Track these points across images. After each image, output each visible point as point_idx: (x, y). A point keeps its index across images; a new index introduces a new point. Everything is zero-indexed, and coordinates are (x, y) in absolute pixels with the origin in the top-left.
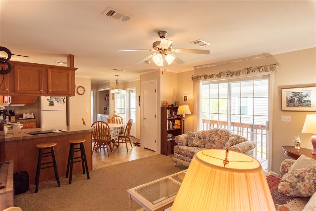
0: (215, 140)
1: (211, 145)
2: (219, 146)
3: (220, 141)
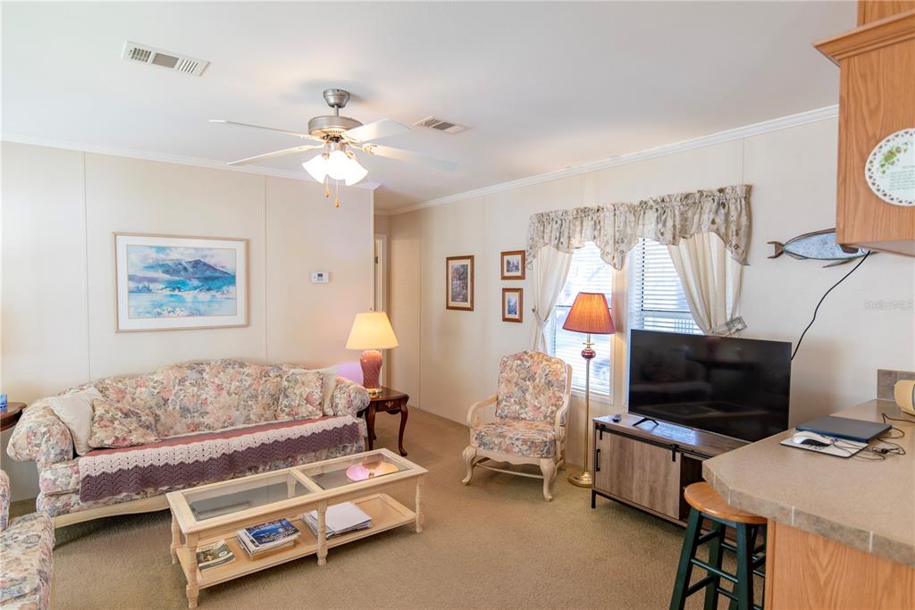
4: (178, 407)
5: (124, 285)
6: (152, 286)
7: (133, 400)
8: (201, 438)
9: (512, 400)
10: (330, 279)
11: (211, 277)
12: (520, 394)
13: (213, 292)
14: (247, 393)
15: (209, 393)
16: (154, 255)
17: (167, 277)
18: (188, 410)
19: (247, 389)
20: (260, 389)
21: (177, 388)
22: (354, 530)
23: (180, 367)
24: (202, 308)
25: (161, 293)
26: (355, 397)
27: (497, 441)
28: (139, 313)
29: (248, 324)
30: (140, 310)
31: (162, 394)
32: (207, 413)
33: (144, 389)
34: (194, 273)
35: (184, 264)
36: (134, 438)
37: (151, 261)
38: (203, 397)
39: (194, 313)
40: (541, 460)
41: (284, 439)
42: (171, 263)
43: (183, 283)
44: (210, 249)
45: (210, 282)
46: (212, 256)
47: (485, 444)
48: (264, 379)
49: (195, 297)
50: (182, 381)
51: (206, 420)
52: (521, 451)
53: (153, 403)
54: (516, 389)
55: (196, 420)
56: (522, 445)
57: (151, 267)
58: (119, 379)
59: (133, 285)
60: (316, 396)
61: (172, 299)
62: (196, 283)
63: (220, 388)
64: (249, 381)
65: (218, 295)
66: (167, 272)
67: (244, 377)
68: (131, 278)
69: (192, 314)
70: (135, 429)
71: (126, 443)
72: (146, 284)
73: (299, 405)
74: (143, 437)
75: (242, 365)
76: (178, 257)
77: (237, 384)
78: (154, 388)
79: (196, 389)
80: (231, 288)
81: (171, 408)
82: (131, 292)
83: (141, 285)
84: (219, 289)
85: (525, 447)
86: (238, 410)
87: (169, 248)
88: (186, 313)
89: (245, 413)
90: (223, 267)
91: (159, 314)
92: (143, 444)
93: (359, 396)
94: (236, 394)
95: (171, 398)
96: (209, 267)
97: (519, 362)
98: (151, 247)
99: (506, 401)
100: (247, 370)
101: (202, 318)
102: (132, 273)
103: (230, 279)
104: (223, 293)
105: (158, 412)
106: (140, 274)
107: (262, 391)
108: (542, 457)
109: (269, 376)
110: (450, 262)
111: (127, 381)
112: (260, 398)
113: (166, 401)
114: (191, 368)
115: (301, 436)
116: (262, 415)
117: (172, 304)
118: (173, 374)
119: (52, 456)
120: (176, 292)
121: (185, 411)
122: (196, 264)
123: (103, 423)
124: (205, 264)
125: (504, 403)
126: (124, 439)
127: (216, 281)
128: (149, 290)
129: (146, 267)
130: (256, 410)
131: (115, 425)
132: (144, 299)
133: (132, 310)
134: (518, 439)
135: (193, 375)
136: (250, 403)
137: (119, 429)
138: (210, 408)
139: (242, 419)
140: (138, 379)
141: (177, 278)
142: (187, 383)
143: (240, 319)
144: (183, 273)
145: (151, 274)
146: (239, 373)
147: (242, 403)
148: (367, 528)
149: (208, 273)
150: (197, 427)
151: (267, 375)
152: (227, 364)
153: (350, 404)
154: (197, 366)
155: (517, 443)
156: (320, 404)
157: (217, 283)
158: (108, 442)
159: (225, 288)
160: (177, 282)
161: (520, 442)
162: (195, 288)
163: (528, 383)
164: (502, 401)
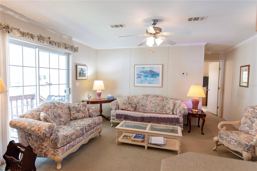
0: (59, 114)
1: (59, 120)
2: (66, 117)
3: (64, 112)
4: (141, 104)
5: (136, 76)
6: (141, 76)
7: (133, 101)
8: (145, 113)
9: (246, 125)
10: (187, 75)
11: (154, 74)
12: (251, 123)
13: (154, 78)
14: (157, 104)
15: (148, 102)
16: (142, 69)
17: (144, 74)
18: (143, 105)
19: (157, 103)
20: (160, 104)
21: (142, 100)
22: (157, 145)
23: (144, 95)
24: (151, 82)
25: (143, 78)
26: (182, 110)
27: (225, 137)
28: (138, 82)
29: (162, 87)
30: (139, 82)
31: (139, 101)
32: (147, 107)
33: (136, 99)
34: (150, 73)
35: (148, 71)
36: (129, 109)
37: (141, 71)
38: (147, 103)
39: (150, 83)
40: (244, 152)
41: (156, 117)
42: (145, 71)
43: (147, 76)
44: (153, 67)
45: (153, 76)
46: (154, 69)
47: (221, 137)
48: (162, 101)
49: (150, 79)
50: (143, 99)
51: (146, 109)
52: (234, 144)
53: (136, 102)
54: (249, 121)
55: (144, 108)
56: (235, 142)
57: (141, 72)
58: (132, 97)
59: (137, 76)
60: (171, 108)
61: (145, 79)
62: (150, 76)
63: (151, 101)
64: (158, 101)
65: (155, 79)
66: (144, 73)
67: (157, 100)
68: (137, 75)
69: (149, 83)
70: (130, 107)
71: (127, 109)
72: (140, 76)
73: (167, 110)
74: (130, 109)
75: (158, 97)
76: (147, 69)
77: (155, 101)
78: (138, 99)
79: (145, 101)
80: (158, 77)
81: (140, 104)
82: (137, 78)
83: (139, 76)
84: (155, 77)
85: (236, 144)
86: (154, 108)
87: (145, 67)
88: (148, 83)
89: (156, 109)
90: (156, 72)
91: (142, 83)
92: (130, 110)
93: (183, 110)
94: (154, 104)
95: (140, 102)
96: (153, 72)
97: (253, 110)
98: (141, 67)
99: (243, 125)
100: (158, 98)
101: (151, 84)
102: (137, 73)
103: (158, 75)
104: (156, 78)
105: (137, 105)
106: (139, 74)
107: (161, 104)
108: (244, 151)
109: (164, 101)
110: (242, 68)
111: (133, 97)
112: (160, 106)
113: (139, 102)
114: (146, 96)
115: (161, 117)
116: (160, 111)
117: (145, 81)
118: (142, 97)
119: (114, 108)
120: (146, 78)
121: (142, 105)
122: (150, 71)
123: (124, 104)
124: (152, 71)
125: (242, 125)
126: (127, 108)
127: (155, 75)
128: (140, 77)
129: (140, 72)
130: (158, 109)
131: (126, 105)
132: (139, 79)
133: (137, 82)
134: (233, 139)
135: (146, 98)
136: (157, 107)
137: (126, 106)
138: (147, 106)
139: (155, 110)
140: (136, 97)
141: (146, 75)
142: (144, 99)
143: (160, 85)
144: (147, 73)
145: (141, 74)
146: (156, 99)
147: (155, 106)
148: (161, 146)
149: (153, 73)
150: (144, 110)
151: (163, 100)
152: (154, 96)
153: (180, 112)
154: (147, 96)
155: (232, 141)
156: (172, 110)
157: (155, 76)
158: (124, 108)
159: (157, 77)
160: (146, 76)
161: (234, 141)
162: (150, 77)
163: (255, 119)
164: (242, 124)
